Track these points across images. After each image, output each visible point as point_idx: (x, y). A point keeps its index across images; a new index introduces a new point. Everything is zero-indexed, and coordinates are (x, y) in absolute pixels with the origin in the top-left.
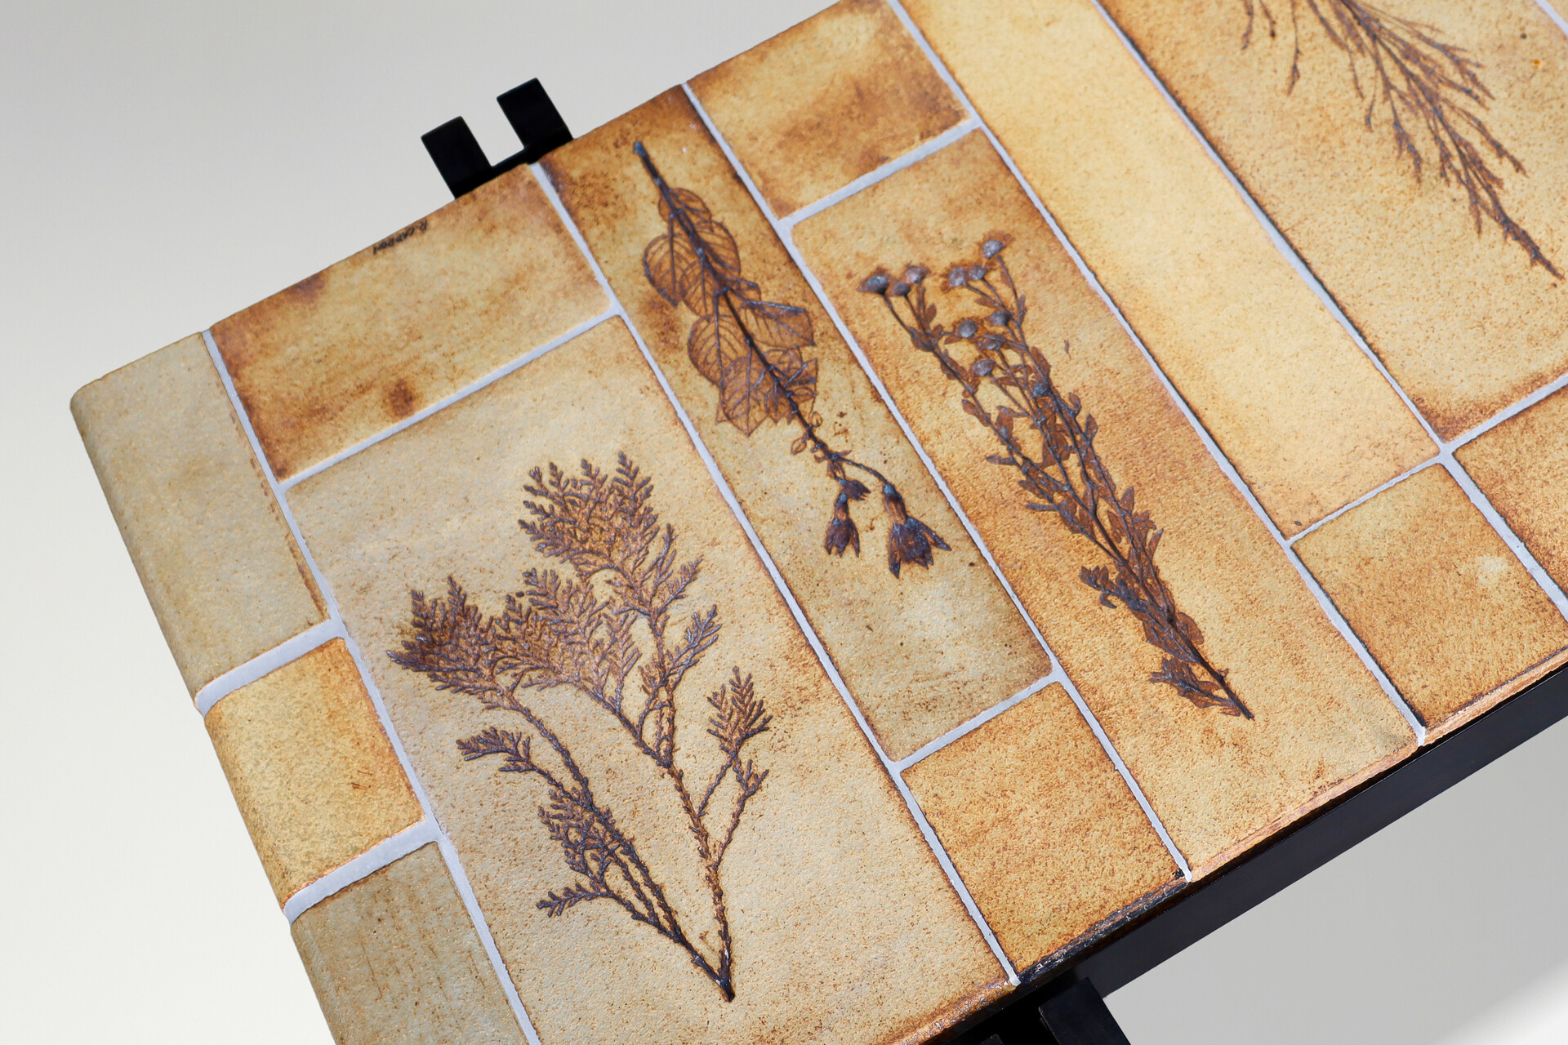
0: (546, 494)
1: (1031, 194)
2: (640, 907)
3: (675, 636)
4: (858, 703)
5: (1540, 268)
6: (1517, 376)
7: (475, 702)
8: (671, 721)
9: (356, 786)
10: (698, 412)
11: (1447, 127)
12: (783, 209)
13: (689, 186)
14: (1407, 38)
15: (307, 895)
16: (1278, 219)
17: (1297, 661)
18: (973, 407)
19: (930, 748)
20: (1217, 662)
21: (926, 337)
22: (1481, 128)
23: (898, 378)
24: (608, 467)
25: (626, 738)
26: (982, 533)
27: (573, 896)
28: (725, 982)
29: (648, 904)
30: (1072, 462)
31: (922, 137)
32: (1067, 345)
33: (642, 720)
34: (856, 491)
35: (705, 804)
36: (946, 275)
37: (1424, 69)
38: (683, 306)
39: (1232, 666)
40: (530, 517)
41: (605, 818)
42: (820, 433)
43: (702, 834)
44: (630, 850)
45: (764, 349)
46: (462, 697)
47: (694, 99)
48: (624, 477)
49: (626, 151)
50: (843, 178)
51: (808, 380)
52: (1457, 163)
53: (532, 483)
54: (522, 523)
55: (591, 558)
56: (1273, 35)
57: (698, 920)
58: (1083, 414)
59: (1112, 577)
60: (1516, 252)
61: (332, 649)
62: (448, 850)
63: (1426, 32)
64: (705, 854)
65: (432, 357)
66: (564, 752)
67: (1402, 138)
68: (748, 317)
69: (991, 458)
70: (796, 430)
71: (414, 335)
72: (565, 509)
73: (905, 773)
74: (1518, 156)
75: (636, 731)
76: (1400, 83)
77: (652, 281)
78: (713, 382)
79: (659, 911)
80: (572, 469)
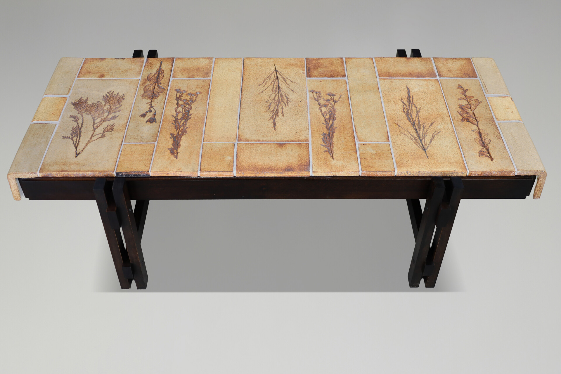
0: (110, 94)
1: (210, 90)
2: (75, 143)
3: (110, 116)
4: (126, 134)
5: (273, 128)
6: (256, 139)
7: (77, 112)
8: (100, 125)
9: (53, 114)
10: (139, 94)
11: (278, 107)
12: (174, 77)
13: (164, 69)
14: (283, 95)
15: (35, 122)
16: (242, 106)
17: (190, 156)
18: (176, 109)
19: (131, 143)
20: (179, 151)
21: (178, 99)
22: (283, 109)
23: (169, 102)
24: (121, 95)
25: (92, 124)
26: (162, 123)
27: (67, 137)
28: (77, 155)
29: (76, 143)
30: (183, 121)
31: (201, 77)
32: (197, 108)
33: (96, 123)
34: (151, 111)
35: (95, 136)
36: (188, 93)
37: (282, 99)
38: (149, 81)
39: (180, 152)
40: (105, 96)
41: (80, 131)
42: (152, 103)
43: (91, 138)
44: (80, 137)
45: (155, 91)
46: (76, 111)
47: (175, 60)
48: (121, 97)
49: (159, 62)
50: (186, 77)
51: (157, 97)
52: (274, 112)
53: (109, 92)
54: (103, 96)
55: (108, 104)
56: (264, 86)
57: (81, 147)
58: (190, 116)
59: (175, 136)
60: (272, 125)
61: (65, 98)
62: (57, 126)
63: (287, 95)
64: (89, 141)
65: (110, 73)
66: (83, 122)
67: (270, 105)
68: (156, 87)
69: (172, 116)
70: (150, 101)
71: (111, 70)
72: (110, 97)
73: (124, 144)
74: (284, 114)
75: (94, 124)
76: (276, 99)
77: (148, 77)
78: (144, 91)
79: (77, 144)
80: (116, 93)
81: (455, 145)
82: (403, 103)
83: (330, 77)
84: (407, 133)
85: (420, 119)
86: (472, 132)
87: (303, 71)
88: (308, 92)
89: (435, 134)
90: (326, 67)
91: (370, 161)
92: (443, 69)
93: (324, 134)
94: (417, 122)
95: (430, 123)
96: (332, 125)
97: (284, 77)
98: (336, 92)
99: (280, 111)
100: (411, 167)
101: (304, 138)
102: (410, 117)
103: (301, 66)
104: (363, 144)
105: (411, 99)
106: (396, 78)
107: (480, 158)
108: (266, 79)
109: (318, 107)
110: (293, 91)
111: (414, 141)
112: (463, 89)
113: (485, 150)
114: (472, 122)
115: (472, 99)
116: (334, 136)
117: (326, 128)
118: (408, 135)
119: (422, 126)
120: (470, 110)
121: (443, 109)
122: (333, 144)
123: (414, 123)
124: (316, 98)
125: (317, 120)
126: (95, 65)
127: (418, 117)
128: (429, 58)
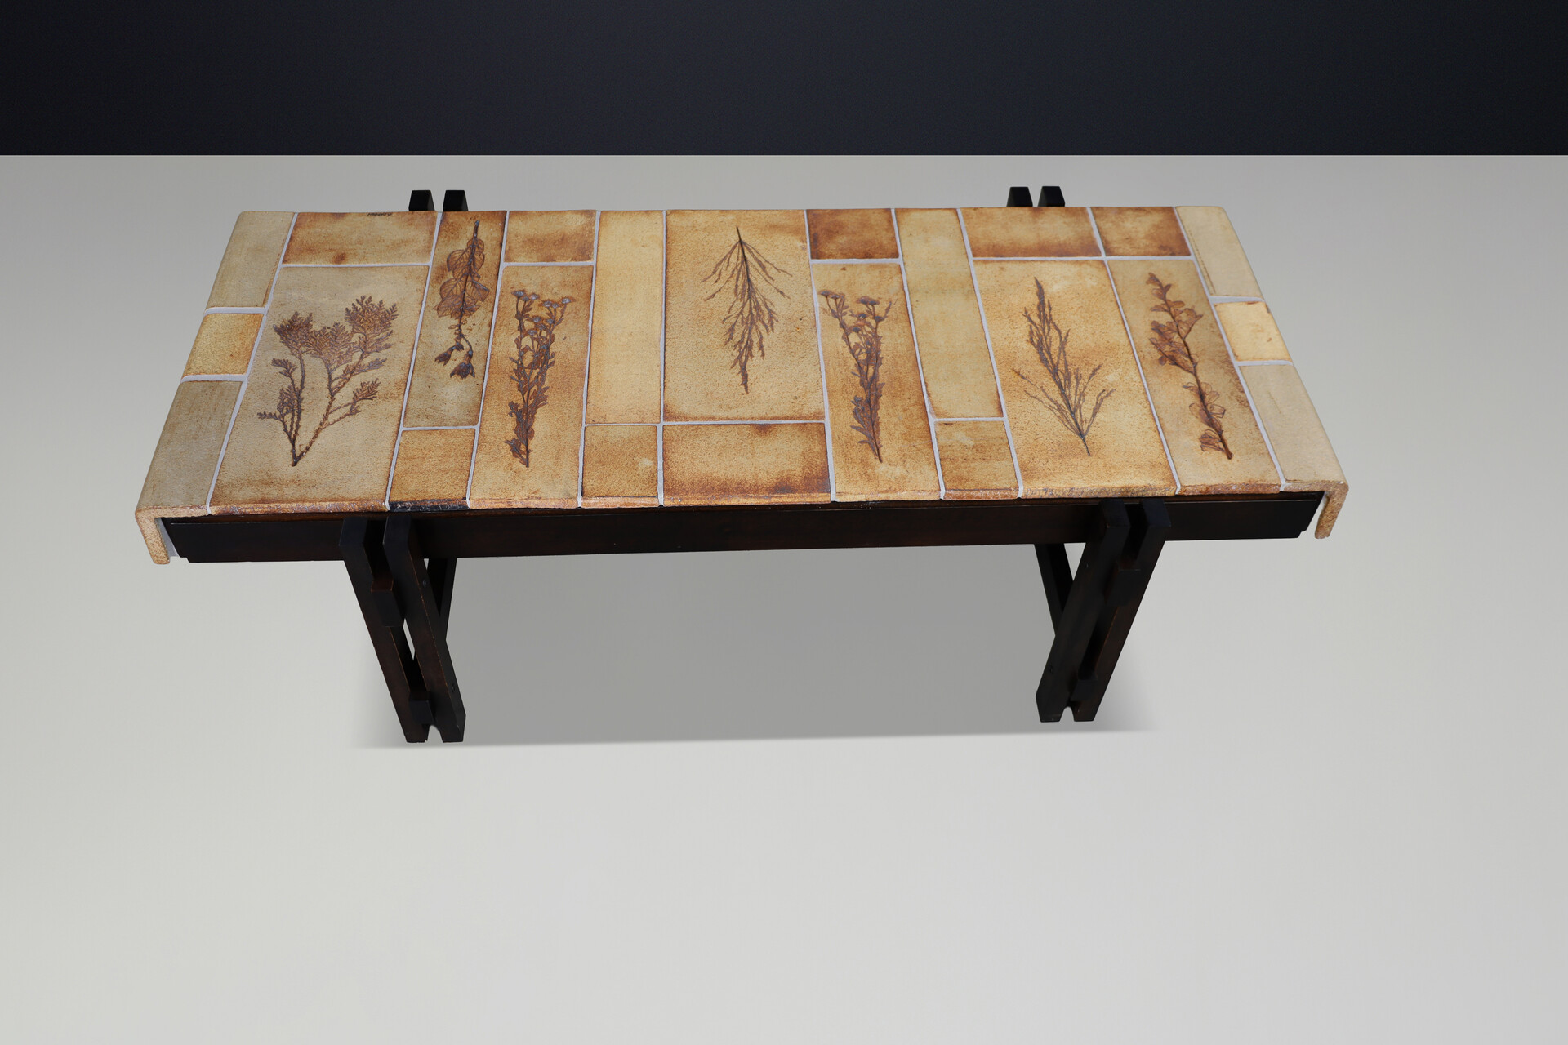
0: (361, 304)
1: (593, 292)
2: (289, 429)
3: (367, 361)
4: (407, 405)
5: (743, 387)
6: (706, 413)
7: (289, 351)
8: (344, 384)
9: (232, 355)
10: (429, 304)
11: (749, 333)
12: (508, 259)
13: (484, 240)
14: (760, 302)
15: (190, 377)
16: (667, 334)
17: (557, 459)
18: (518, 342)
19: (419, 428)
20: (531, 446)
21: (521, 316)
22: (761, 339)
23: (502, 323)
24: (387, 306)
25: (326, 382)
26: (489, 377)
27: (271, 416)
28: (296, 459)
29: (292, 429)
30: (536, 372)
31: (572, 260)
32: (565, 338)
33: (335, 379)
34: (460, 347)
35: (334, 411)
36: (544, 302)
37: (758, 314)
38: (452, 272)
39: (535, 450)
40: (351, 308)
41: (300, 400)
42: (462, 327)
43: (325, 417)
44: (299, 413)
45: (467, 295)
46: (286, 347)
47: (507, 217)
48: (390, 311)
49: (472, 221)
50: (535, 260)
51: (472, 310)
52: (743, 345)
53: (360, 299)
54: (347, 309)
55: (360, 329)
56: (716, 282)
57: (303, 440)
58: (553, 360)
59: (519, 408)
60: (740, 379)
61: (258, 316)
62: (244, 387)
63: (768, 304)
64: (321, 424)
65: (360, 251)
66: (304, 377)
67: (732, 330)
68: (469, 285)
69: (511, 358)
70: (456, 322)
71: (360, 243)
72: (364, 312)
73: (404, 431)
74: (765, 352)
75: (330, 380)
76: (746, 314)
77: (448, 261)
78: (442, 298)
79: (293, 432)
80: (376, 301)
81: (1149, 423)
82: (1030, 320)
83: (864, 258)
84: (1040, 395)
85: (1069, 359)
86: (1184, 390)
87: (801, 244)
88: (815, 296)
89: (1103, 395)
90: (854, 233)
91: (963, 465)
92: (1114, 236)
93: (857, 401)
94: (1062, 368)
95: (1091, 368)
96: (875, 377)
97: (760, 258)
98: (879, 296)
99: (755, 343)
100: (1054, 479)
101: (813, 410)
102: (1046, 355)
103: (797, 231)
104: (946, 424)
105: (1047, 310)
106: (1012, 258)
107: (1204, 453)
108: (719, 264)
109: (841, 333)
110: (782, 293)
111: (1058, 414)
112: (1160, 285)
113: (1213, 433)
114: (1181, 365)
115: (1181, 309)
116: (881, 405)
117: (862, 384)
118: (1043, 399)
119: (1073, 377)
120: (1177, 335)
121: (1118, 336)
122: (878, 424)
123: (1055, 369)
124: (836, 310)
125: (840, 366)
126: (324, 230)
127: (1065, 355)
128: (1083, 209)
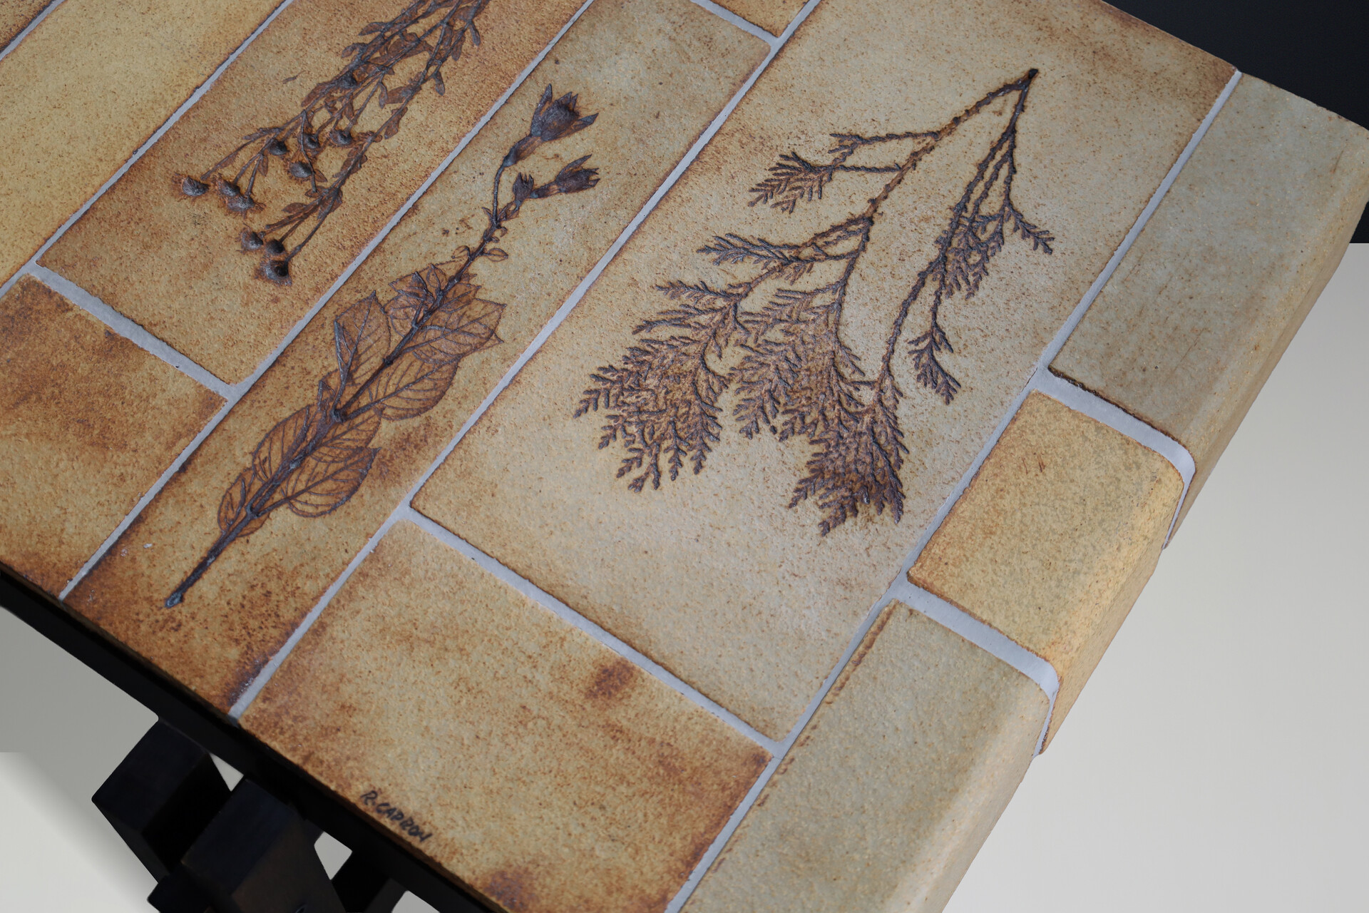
0: (655, 465)
2: (1004, 172)
3: (745, 270)
4: (732, 94)
7: (903, 410)
8: (827, 234)
9: (1041, 467)
18: (391, 127)
19: (744, 25)
21: (328, 200)
24: (597, 420)
25: (864, 262)
26: (522, 68)
27: (1027, 230)
28: (1024, 81)
29: (997, 169)
30: (417, 29)
32: (287, 81)
33: (837, 258)
34: (523, 186)
35: (888, 169)
38: (374, 444)
40: (688, 463)
41: (944, 243)
42: (475, 243)
43: (915, 157)
44: (961, 207)
46: (904, 425)
48: (602, 400)
51: (418, 280)
54: (697, 467)
55: (703, 387)
57: (990, 124)
58: (361, 40)
62: (1048, 353)
64: (930, 148)
66: (905, 307)
68: (364, 373)
69: (440, 92)
70: (480, 267)
72: (663, 437)
73: (774, 33)
75: (852, 258)
77: (354, 490)
78: (456, 368)
